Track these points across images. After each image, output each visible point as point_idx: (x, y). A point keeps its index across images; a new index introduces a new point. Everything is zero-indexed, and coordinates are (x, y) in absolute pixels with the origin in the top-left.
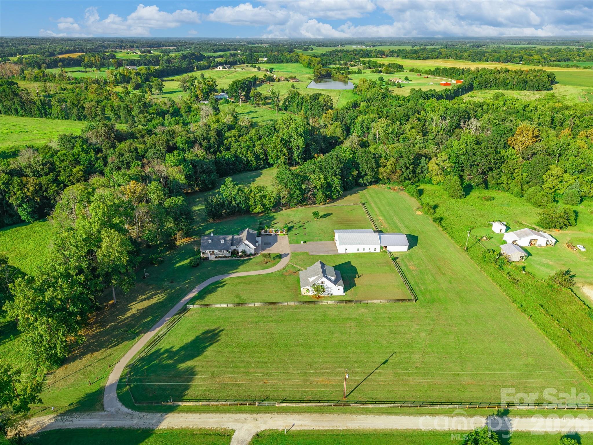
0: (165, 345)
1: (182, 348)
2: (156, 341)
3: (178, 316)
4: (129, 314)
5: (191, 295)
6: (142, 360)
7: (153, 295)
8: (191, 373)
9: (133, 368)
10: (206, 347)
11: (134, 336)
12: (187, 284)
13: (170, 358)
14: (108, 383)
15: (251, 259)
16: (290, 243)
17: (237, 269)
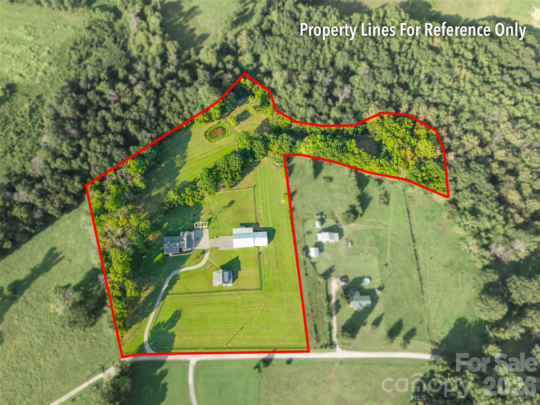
0: (160, 320)
1: (168, 322)
2: (156, 318)
3: (162, 302)
4: (141, 301)
5: (166, 286)
6: (154, 328)
7: (149, 286)
8: (173, 335)
9: (151, 332)
10: (177, 321)
11: (147, 315)
12: (162, 277)
13: (164, 327)
14: (145, 341)
15: (190, 255)
16: (210, 238)
17: (184, 264)
